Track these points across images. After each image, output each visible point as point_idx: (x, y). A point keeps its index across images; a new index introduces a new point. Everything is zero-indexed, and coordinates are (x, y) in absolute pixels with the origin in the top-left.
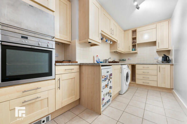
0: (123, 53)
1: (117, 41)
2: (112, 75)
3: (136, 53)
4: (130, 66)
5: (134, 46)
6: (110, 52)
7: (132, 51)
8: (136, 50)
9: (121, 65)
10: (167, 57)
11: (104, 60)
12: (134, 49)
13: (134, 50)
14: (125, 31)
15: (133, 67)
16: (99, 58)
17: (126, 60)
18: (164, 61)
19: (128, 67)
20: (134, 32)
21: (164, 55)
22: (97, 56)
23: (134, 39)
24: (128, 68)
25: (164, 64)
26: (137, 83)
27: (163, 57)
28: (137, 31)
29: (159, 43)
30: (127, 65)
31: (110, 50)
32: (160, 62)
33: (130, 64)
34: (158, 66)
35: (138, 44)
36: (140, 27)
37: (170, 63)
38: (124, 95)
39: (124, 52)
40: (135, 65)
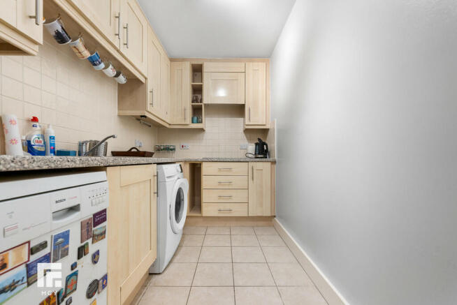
0: (168, 126)
1: (146, 79)
2: (104, 220)
3: (202, 130)
4: (187, 168)
5: (197, 111)
6: (120, 116)
7: (193, 122)
8: (202, 122)
9: (158, 164)
10: (265, 144)
11: (81, 145)
12: (196, 118)
13: (198, 122)
14: (172, 60)
15: (195, 170)
16: (52, 132)
17: (174, 149)
18: (259, 154)
19: (182, 172)
20: (197, 70)
21: (259, 139)
22: (35, 119)
23: (197, 90)
24: (180, 175)
25: (258, 159)
26: (204, 215)
27: (256, 144)
28: (205, 69)
29: (249, 110)
30: (178, 164)
31: (119, 109)
32: (250, 156)
33: (185, 162)
34: (251, 164)
35: (205, 105)
36: (211, 61)
37: (268, 159)
38: (166, 272)
39: (170, 124)
40: (200, 164)
